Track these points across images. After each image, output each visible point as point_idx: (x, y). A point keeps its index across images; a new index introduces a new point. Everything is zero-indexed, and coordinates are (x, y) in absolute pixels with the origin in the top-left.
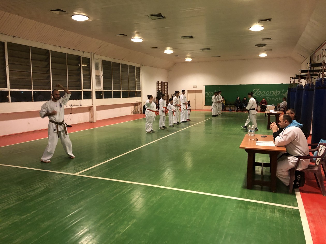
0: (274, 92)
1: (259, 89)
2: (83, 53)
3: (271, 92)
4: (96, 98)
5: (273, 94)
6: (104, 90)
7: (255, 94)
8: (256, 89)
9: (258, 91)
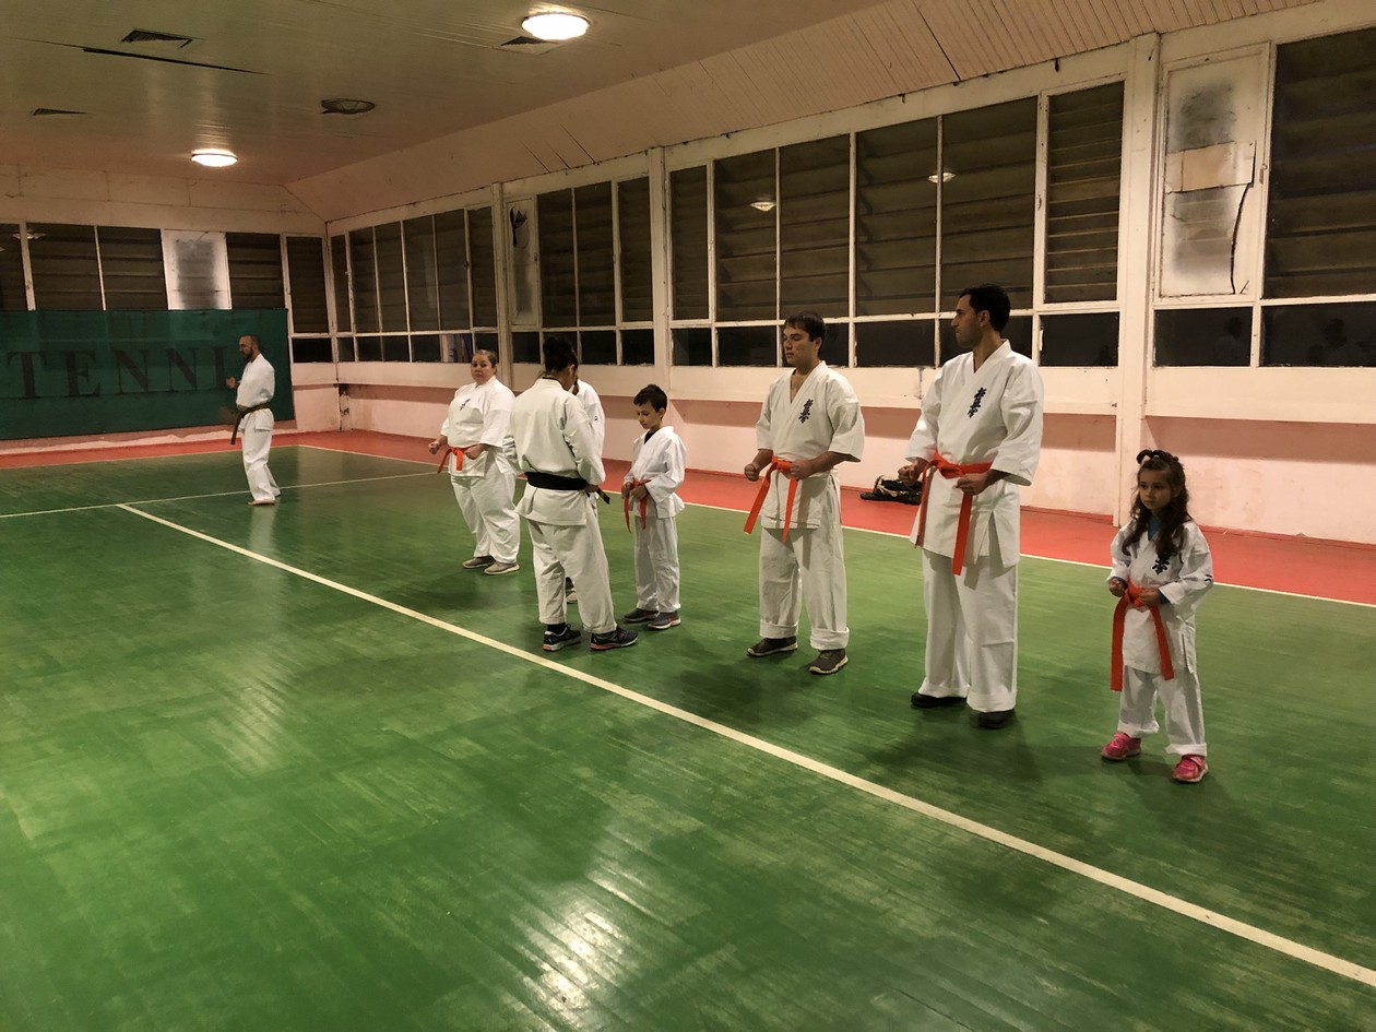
2: (1057, 68)
4: (1161, 360)
6: (1267, 294)
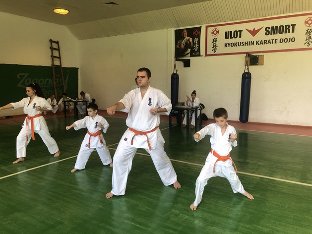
0: (50, 79)
1: (27, 75)
3: (46, 80)
5: (49, 84)
7: (21, 84)
8: (22, 74)
9: (25, 77)
